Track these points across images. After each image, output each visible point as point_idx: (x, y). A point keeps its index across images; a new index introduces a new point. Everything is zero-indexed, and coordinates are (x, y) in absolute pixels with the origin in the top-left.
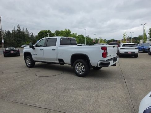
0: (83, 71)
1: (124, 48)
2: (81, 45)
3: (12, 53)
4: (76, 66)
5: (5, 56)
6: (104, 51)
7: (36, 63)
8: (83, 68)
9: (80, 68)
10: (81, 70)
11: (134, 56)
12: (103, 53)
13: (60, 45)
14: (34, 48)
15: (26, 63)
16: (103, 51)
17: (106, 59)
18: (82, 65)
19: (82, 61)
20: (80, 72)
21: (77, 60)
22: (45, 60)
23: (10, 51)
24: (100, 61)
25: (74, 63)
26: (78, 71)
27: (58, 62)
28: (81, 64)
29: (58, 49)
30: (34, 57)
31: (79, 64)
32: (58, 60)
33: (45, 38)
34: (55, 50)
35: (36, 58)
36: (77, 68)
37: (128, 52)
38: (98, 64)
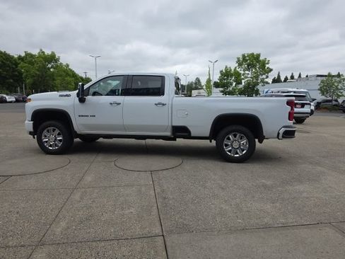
0: (243, 151)
6: (292, 109)
8: (244, 143)
9: (236, 144)
10: (239, 147)
12: (289, 113)
14: (83, 99)
15: (40, 143)
16: (289, 108)
18: (242, 138)
20: (237, 153)
21: (230, 128)
22: (126, 130)
24: (284, 127)
27: (168, 134)
28: (239, 135)
30: (79, 125)
31: (235, 136)
32: (170, 129)
34: (164, 104)
36: (227, 145)
38: (279, 134)
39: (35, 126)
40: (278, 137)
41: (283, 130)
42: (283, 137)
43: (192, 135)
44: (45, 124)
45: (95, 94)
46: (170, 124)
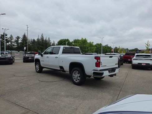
0: (79, 80)
1: (137, 59)
2: (92, 54)
3: (30, 59)
4: (73, 73)
5: (24, 62)
6: (97, 61)
7: (43, 69)
8: (79, 76)
10: (77, 78)
11: (150, 69)
12: (96, 63)
13: (62, 53)
14: (42, 56)
15: (36, 69)
17: (99, 69)
19: (78, 69)
20: (76, 81)
23: (28, 57)
25: (72, 71)
26: (75, 79)
28: (77, 72)
29: (60, 57)
33: (52, 47)
34: (57, 57)
35: (43, 64)
36: (74, 76)
37: (141, 63)
38: (91, 73)
41: (93, 71)
42: (93, 75)
43: (65, 70)
46: (59, 65)
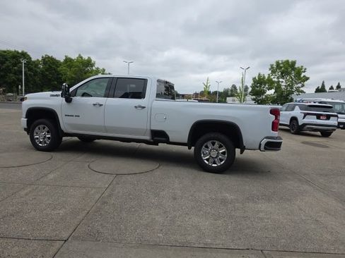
0: (221, 160)
4: (204, 147)
6: (276, 118)
8: (224, 153)
9: (213, 153)
10: (217, 157)
12: (273, 122)
15: (32, 139)
16: (273, 117)
18: (220, 147)
20: (214, 162)
21: (208, 136)
22: (107, 132)
24: (267, 138)
26: (207, 160)
27: (148, 137)
28: (217, 144)
30: (65, 123)
31: (213, 144)
32: (149, 132)
34: (143, 107)
38: (260, 145)
39: (29, 123)
40: (260, 148)
41: (265, 141)
42: (265, 149)
43: (171, 140)
44: (37, 121)
45: (84, 95)
46: (149, 128)
